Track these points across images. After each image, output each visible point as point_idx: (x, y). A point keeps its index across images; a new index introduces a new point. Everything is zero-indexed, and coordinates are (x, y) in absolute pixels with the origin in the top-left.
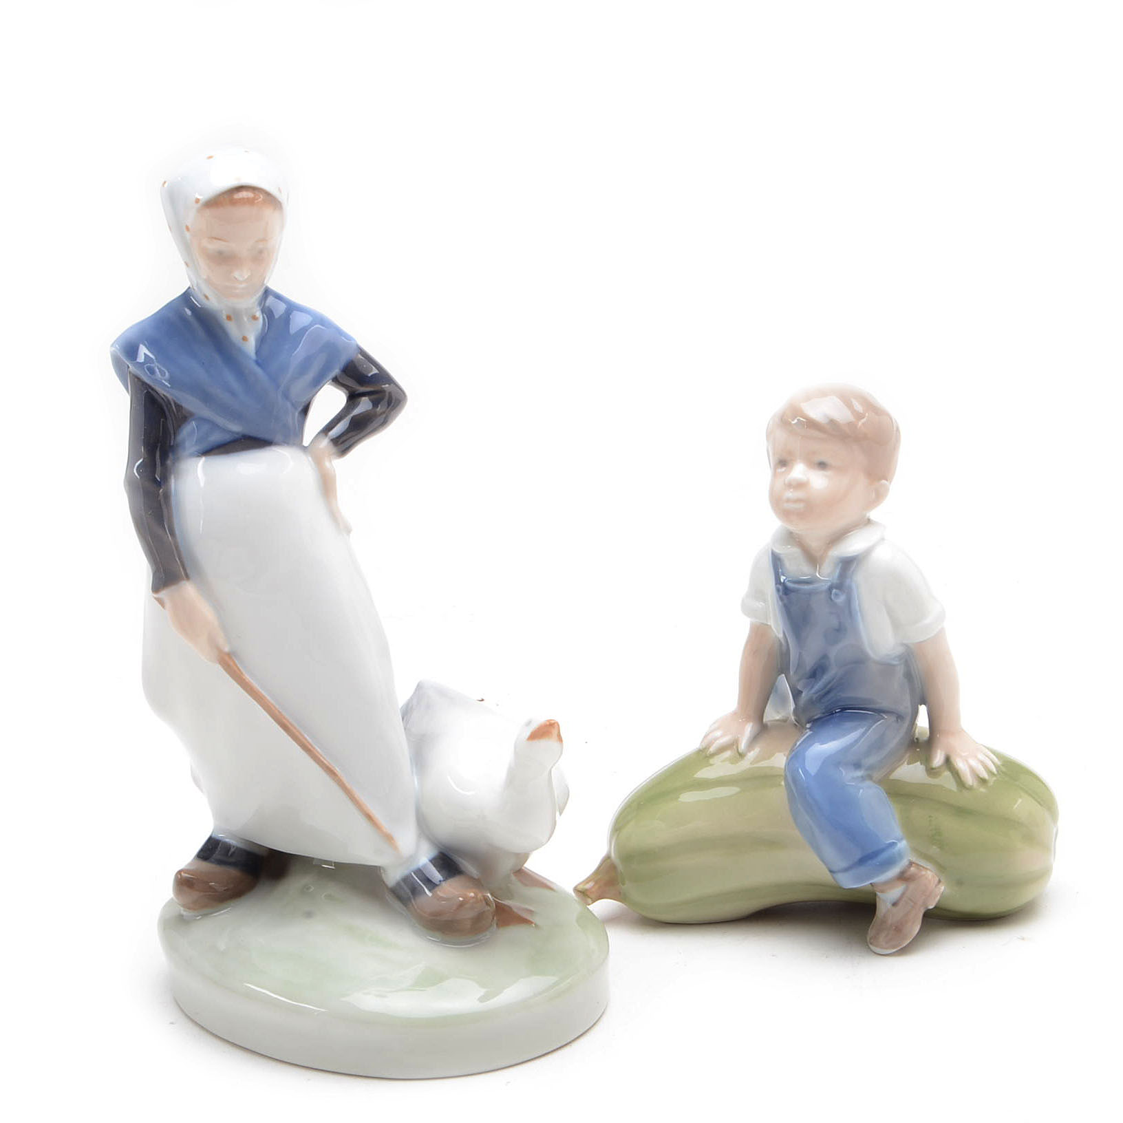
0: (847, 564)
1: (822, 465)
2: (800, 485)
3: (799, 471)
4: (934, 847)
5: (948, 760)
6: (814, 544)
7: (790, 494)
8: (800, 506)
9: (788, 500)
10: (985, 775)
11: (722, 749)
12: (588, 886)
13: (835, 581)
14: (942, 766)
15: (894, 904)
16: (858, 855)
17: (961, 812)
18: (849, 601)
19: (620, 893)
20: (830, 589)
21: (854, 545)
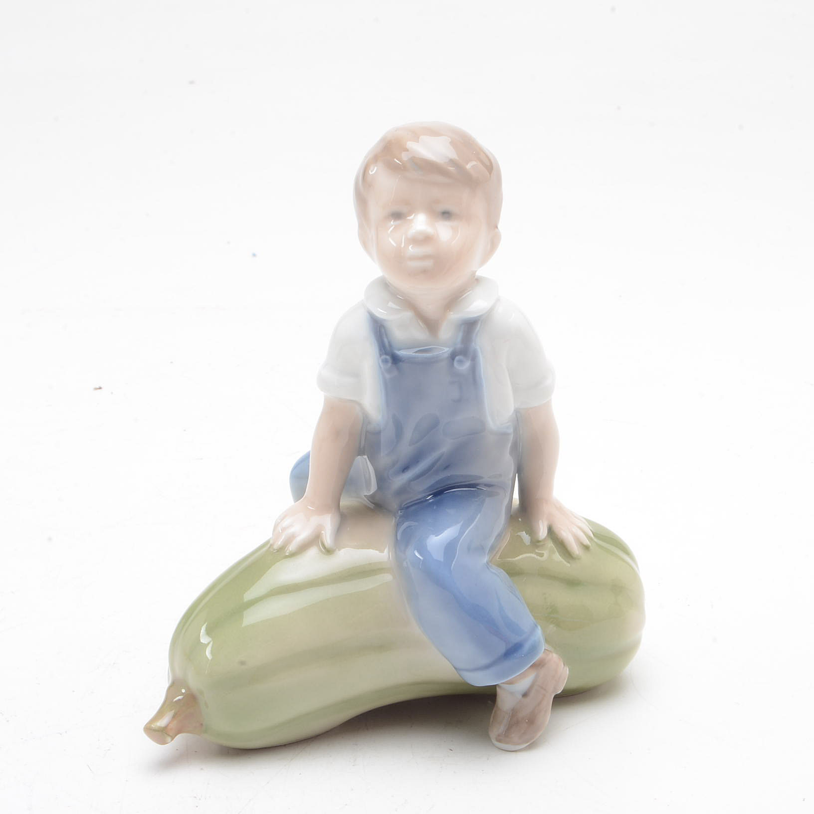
0: (470, 326)
1: (446, 215)
2: (426, 239)
3: (420, 223)
4: (552, 626)
5: (551, 531)
6: (430, 307)
7: (412, 250)
8: (428, 264)
9: (413, 258)
10: (586, 542)
11: (304, 547)
12: (162, 723)
13: (459, 346)
14: (545, 538)
15: (525, 695)
16: (502, 649)
17: (572, 583)
18: (474, 369)
19: (202, 724)
20: (453, 356)
21: (476, 305)
